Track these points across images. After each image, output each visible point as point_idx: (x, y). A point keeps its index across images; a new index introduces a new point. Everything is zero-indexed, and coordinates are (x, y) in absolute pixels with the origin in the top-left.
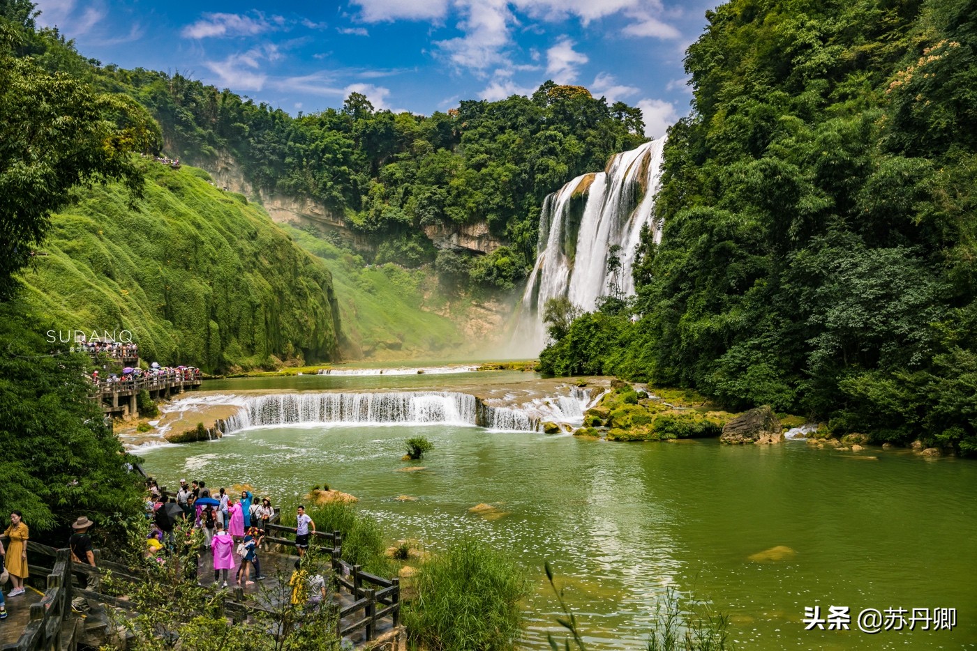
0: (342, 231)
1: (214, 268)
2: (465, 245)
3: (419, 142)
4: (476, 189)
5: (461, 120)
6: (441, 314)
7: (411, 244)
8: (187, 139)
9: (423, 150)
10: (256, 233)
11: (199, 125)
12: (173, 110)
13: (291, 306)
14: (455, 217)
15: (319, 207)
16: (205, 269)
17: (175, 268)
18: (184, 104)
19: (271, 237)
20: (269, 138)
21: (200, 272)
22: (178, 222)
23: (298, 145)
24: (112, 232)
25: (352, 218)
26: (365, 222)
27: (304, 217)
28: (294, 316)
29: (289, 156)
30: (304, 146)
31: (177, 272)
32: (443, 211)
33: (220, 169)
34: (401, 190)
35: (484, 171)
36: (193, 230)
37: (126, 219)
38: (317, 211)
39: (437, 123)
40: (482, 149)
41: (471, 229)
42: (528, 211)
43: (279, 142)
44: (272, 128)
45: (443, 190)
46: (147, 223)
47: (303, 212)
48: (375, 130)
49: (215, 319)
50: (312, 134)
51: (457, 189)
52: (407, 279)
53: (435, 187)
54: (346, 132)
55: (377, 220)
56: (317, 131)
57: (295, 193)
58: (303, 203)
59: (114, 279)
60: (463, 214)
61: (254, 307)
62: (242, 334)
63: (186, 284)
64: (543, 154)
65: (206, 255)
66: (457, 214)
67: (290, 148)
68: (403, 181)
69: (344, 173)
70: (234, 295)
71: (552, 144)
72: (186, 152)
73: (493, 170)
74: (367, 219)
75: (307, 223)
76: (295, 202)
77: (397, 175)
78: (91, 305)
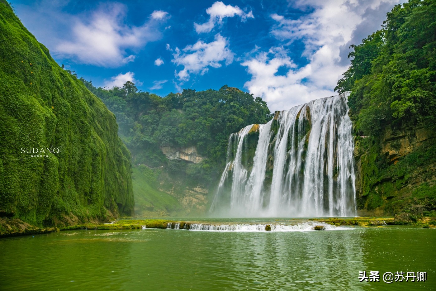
2: (183, 158)
3: (161, 106)
4: (192, 129)
5: (183, 97)
6: (169, 193)
7: (155, 155)
9: (163, 109)
14: (181, 142)
26: (130, 142)
32: (174, 139)
34: (151, 128)
35: (196, 120)
39: (171, 98)
40: (195, 111)
41: (187, 150)
42: (219, 142)
45: (175, 129)
48: (140, 98)
51: (182, 128)
52: (151, 173)
53: (170, 127)
54: (124, 98)
55: (137, 142)
60: (185, 141)
64: (230, 113)
66: (181, 141)
68: (152, 124)
71: (234, 109)
73: (201, 121)
74: (132, 140)
77: (149, 121)
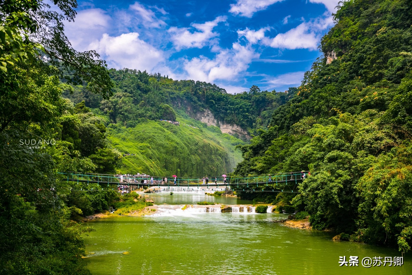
0: (246, 136)
1: (181, 155)
3: (274, 103)
5: (289, 95)
8: (195, 106)
9: (275, 106)
10: (197, 143)
11: (200, 101)
12: (191, 97)
13: (208, 164)
15: (238, 127)
16: (178, 155)
17: (169, 155)
18: (194, 95)
19: (203, 144)
20: (222, 104)
21: (176, 156)
22: (171, 143)
23: (231, 106)
24: (154, 147)
25: (249, 131)
27: (233, 131)
28: (209, 167)
29: (229, 110)
30: (233, 106)
31: (170, 156)
33: (206, 115)
34: (267, 121)
36: (175, 145)
37: (158, 143)
38: (238, 129)
39: (281, 96)
43: (225, 105)
44: (223, 100)
46: (162, 144)
47: (233, 129)
48: (259, 100)
49: (180, 168)
50: (236, 102)
54: (250, 100)
56: (238, 101)
57: (231, 122)
58: (233, 126)
59: (152, 159)
61: (193, 165)
62: (188, 172)
63: (172, 160)
65: (179, 151)
67: (229, 107)
68: (268, 118)
69: (247, 115)
70: (186, 162)
72: (194, 111)
75: (234, 133)
76: (230, 126)
77: (266, 115)
78: (142, 166)
